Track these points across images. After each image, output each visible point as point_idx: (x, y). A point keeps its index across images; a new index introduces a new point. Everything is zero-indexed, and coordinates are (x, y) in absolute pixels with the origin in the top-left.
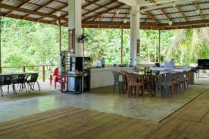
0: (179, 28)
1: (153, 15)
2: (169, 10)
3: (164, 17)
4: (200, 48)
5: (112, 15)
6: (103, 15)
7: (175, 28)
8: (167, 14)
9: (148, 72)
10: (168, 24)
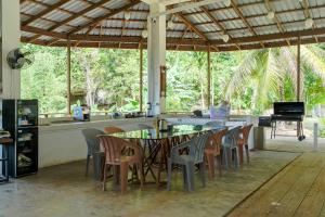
0: (243, 48)
1: (195, 24)
2: (221, 15)
3: (215, 27)
4: (280, 84)
5: (120, 24)
6: (103, 23)
7: (235, 49)
8: (219, 22)
9: (163, 131)
10: (221, 41)
